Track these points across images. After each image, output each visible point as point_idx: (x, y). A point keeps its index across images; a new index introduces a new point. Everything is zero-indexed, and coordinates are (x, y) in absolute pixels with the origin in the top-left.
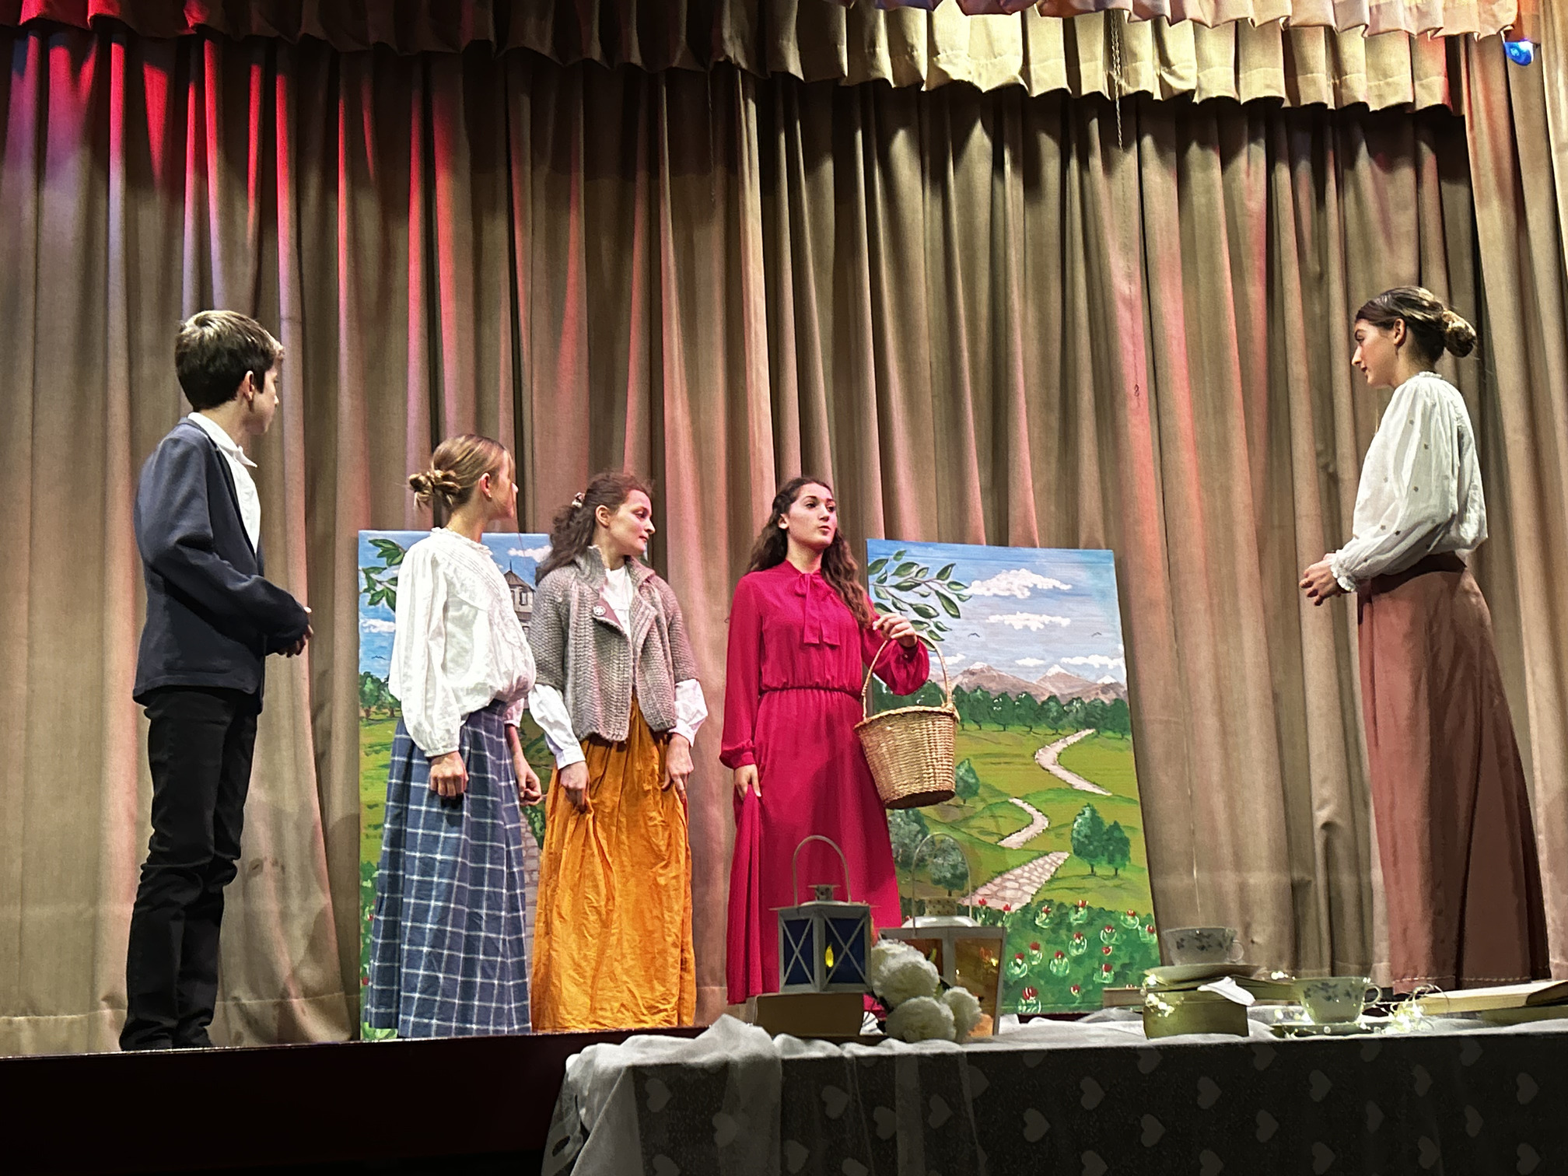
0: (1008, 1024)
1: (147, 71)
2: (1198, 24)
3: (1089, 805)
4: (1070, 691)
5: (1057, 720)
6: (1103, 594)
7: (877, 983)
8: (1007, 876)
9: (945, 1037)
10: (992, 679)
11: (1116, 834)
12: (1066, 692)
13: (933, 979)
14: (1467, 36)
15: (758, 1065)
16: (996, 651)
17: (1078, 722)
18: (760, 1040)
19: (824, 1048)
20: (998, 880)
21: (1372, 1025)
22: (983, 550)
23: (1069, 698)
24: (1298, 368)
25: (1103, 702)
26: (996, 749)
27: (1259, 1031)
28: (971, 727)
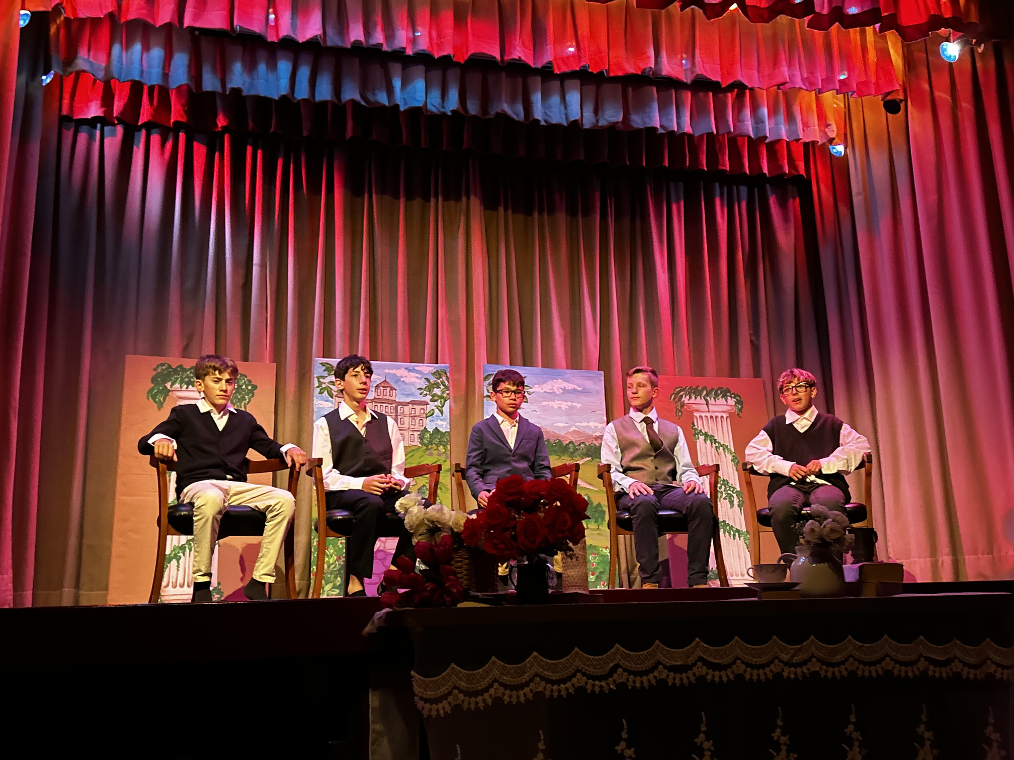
1: (197, 145)
3: (586, 495)
4: (580, 439)
5: (573, 453)
6: (598, 392)
11: (600, 509)
12: (578, 439)
14: (814, 143)
16: (545, 419)
17: (584, 454)
22: (538, 369)
23: (579, 443)
25: (595, 445)
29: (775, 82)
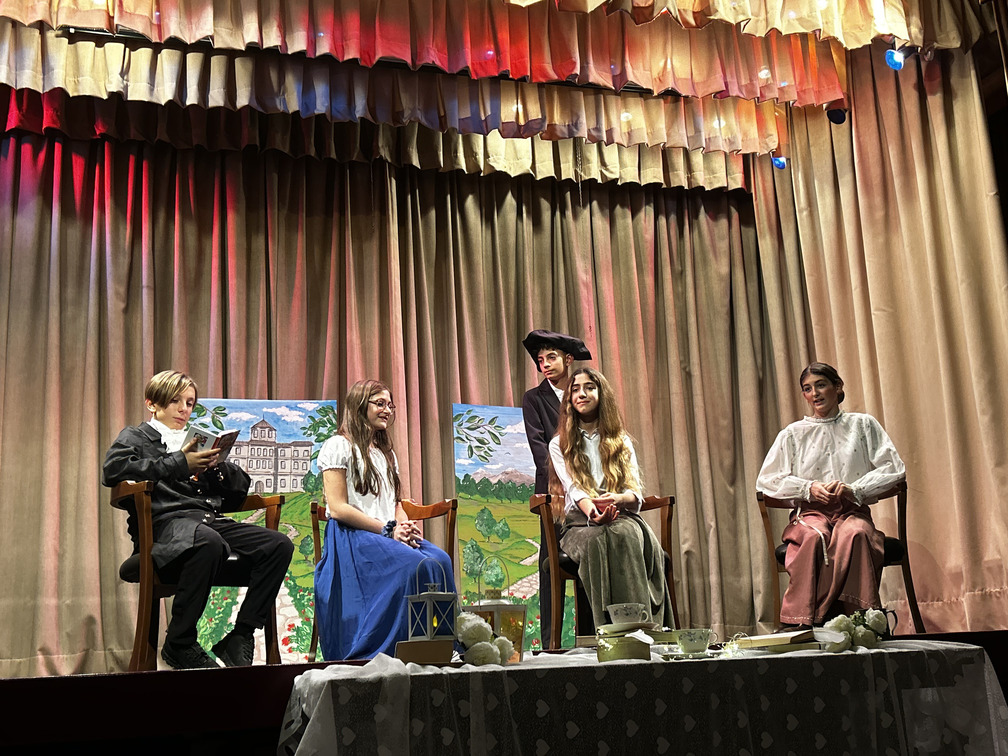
0: (528, 656)
1: (75, 158)
2: (620, 145)
7: (460, 635)
8: (524, 580)
9: (495, 663)
10: (517, 476)
13: (489, 633)
14: (754, 154)
15: (398, 679)
16: (520, 462)
18: (398, 666)
19: (432, 670)
20: (520, 582)
21: (714, 654)
24: (671, 319)
26: (521, 513)
27: (656, 658)
28: (506, 501)
29: (711, 91)
